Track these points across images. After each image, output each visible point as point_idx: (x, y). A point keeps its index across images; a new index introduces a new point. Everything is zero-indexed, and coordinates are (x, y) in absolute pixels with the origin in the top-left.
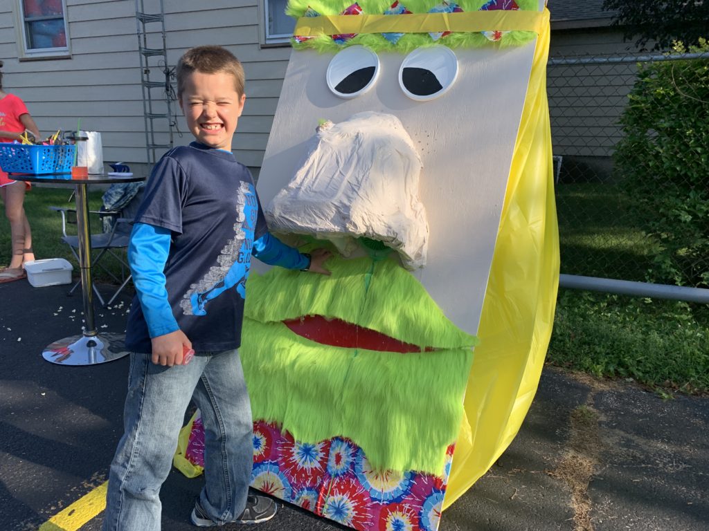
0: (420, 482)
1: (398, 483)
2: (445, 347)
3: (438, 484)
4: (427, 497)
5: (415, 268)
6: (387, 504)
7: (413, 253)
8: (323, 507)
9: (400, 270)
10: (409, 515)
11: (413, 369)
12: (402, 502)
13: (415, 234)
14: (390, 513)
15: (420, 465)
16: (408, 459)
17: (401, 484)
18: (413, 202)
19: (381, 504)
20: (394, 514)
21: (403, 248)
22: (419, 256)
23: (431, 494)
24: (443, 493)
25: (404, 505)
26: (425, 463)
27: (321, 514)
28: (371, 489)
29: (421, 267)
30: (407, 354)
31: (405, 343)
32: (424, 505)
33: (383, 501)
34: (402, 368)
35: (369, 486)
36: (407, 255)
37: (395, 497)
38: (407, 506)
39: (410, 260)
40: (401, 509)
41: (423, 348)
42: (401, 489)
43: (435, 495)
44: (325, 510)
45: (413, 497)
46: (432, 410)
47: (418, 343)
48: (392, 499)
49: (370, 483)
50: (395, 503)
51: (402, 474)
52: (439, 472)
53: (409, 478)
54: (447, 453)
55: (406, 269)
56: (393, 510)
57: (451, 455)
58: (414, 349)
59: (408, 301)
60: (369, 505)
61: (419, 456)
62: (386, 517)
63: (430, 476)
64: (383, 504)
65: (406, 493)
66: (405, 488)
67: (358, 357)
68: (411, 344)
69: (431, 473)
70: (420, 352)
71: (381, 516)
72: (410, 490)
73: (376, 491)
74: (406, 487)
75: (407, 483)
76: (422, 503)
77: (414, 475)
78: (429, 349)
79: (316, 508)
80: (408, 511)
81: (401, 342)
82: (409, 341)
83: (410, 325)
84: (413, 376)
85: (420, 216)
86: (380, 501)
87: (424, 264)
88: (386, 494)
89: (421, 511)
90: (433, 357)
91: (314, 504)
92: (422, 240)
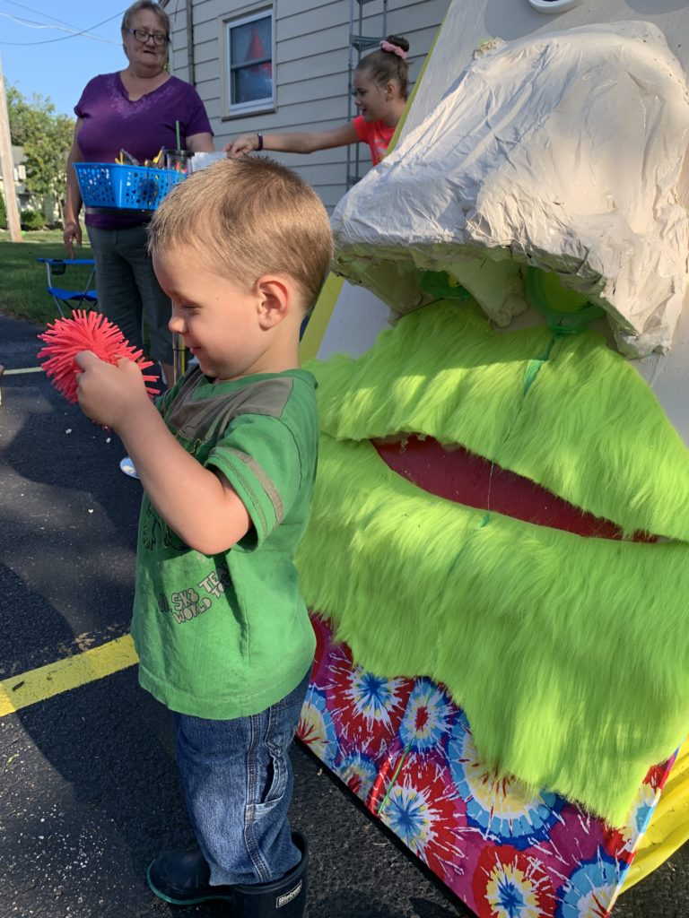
0: (572, 821)
1: (527, 808)
2: (682, 537)
3: (613, 844)
4: (585, 862)
5: (642, 353)
6: (495, 841)
7: (640, 315)
8: (381, 800)
9: (604, 356)
10: (537, 885)
11: (595, 574)
12: (529, 851)
13: (650, 267)
14: (499, 864)
15: (577, 788)
16: (553, 764)
17: (531, 812)
18: (662, 203)
19: (485, 838)
20: (508, 869)
21: (606, 294)
22: (654, 324)
23: (594, 860)
24: (623, 867)
25: (529, 859)
26: (590, 786)
27: (376, 811)
28: (471, 799)
29: (657, 351)
30: (591, 540)
31: (589, 516)
32: (575, 877)
33: (490, 833)
34: (571, 568)
35: (469, 792)
36: (622, 318)
37: (516, 835)
38: (536, 864)
39: (630, 331)
40: (523, 866)
41: (628, 531)
42: (531, 823)
43: (602, 865)
44: (383, 808)
45: (551, 849)
46: (623, 674)
47: (617, 519)
48: (508, 836)
49: (471, 788)
50: (513, 847)
51: (536, 792)
52: (619, 818)
53: (552, 806)
54: (647, 780)
55: (623, 355)
56: (506, 861)
57: (655, 788)
58: (609, 530)
59: (612, 423)
60: (462, 829)
61: (578, 768)
62: (490, 869)
63: (598, 822)
64: (489, 839)
65: (538, 834)
66: (539, 825)
67: (488, 528)
68: (602, 519)
69: (600, 813)
70: (619, 538)
71: (481, 863)
72: (548, 833)
73: (479, 807)
74: (542, 824)
75: (545, 814)
76: (570, 871)
77: (561, 805)
78: (641, 537)
79: (369, 798)
80: (537, 876)
81: (579, 509)
82: (600, 511)
83: (607, 477)
84: (591, 592)
85: (671, 235)
86: (484, 830)
87: (666, 344)
88: (497, 820)
89: (565, 888)
90: (650, 554)
91: (368, 789)
92: (665, 286)
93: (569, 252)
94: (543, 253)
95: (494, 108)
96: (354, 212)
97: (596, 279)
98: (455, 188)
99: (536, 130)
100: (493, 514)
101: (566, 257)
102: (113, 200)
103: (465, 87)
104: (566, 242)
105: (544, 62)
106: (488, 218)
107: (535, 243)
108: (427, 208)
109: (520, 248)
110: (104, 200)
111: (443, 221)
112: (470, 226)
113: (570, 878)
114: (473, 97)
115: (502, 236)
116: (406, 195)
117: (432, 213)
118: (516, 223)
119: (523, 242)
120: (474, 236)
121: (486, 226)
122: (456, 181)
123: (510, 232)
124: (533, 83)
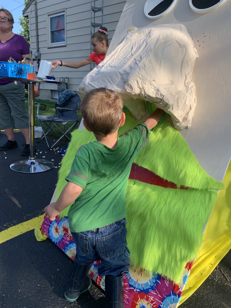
0: (163, 283)
1: (148, 279)
2: (195, 187)
3: (176, 289)
4: (167, 296)
5: (182, 128)
6: (138, 291)
7: (181, 116)
9: (170, 130)
10: (152, 305)
11: (169, 200)
12: (149, 294)
13: (184, 102)
14: (140, 299)
15: (164, 271)
16: (156, 264)
17: (150, 280)
18: (187, 81)
19: (135, 291)
20: (142, 300)
21: (170, 110)
22: (185, 119)
23: (170, 295)
24: (179, 297)
25: (149, 296)
26: (168, 270)
27: (99, 284)
28: (130, 278)
29: (187, 128)
30: (167, 188)
31: (166, 181)
32: (164, 301)
33: (137, 289)
34: (161, 198)
35: (130, 276)
36: (175, 117)
37: (145, 289)
38: (151, 298)
39: (178, 122)
40: (147, 299)
41: (179, 186)
42: (150, 284)
43: (172, 296)
44: (101, 283)
45: (156, 292)
46: (178, 233)
47: (175, 182)
48: (142, 289)
49: (130, 274)
50: (144, 293)
51: (151, 274)
52: (178, 281)
53: (156, 278)
54: (186, 267)
55: (176, 129)
56: (142, 298)
57: (188, 269)
58: (172, 185)
59: (173, 151)
60: (127, 289)
61: (165, 265)
62: (137, 301)
63: (171, 282)
64: (136, 291)
65: (152, 288)
66: (152, 284)
67: (135, 185)
68: (170, 182)
69: (172, 279)
70: (176, 188)
71: (133, 299)
72: (155, 287)
73: (133, 280)
74: (153, 284)
75: (154, 281)
76: (162, 300)
77: (159, 277)
78: (182, 187)
79: (97, 280)
80: (152, 302)
81: (163, 179)
82: (169, 180)
83: (171, 168)
84: (167, 206)
85: (190, 91)
86: (135, 288)
87: (189, 126)
88: (139, 284)
89: (161, 306)
90: (185, 193)
91: (96, 276)
92: (188, 108)
93: (158, 96)
94: (150, 96)
95: (134, 49)
96: (89, 82)
97: (167, 105)
98: (121, 74)
99: (147, 57)
100: (137, 181)
101: (157, 98)
102: (7, 74)
103: (125, 42)
104: (157, 93)
105: (150, 35)
106: (132, 85)
107: (147, 93)
108: (113, 81)
109: (142, 95)
110: (4, 74)
111: (118, 85)
112: (126, 87)
113: (162, 302)
114: (127, 45)
115: (137, 91)
116: (106, 76)
117: (114, 83)
118: (141, 87)
119: (143, 93)
120: (128, 90)
121: (131, 87)
122: (122, 72)
123: (139, 89)
124: (146, 42)
